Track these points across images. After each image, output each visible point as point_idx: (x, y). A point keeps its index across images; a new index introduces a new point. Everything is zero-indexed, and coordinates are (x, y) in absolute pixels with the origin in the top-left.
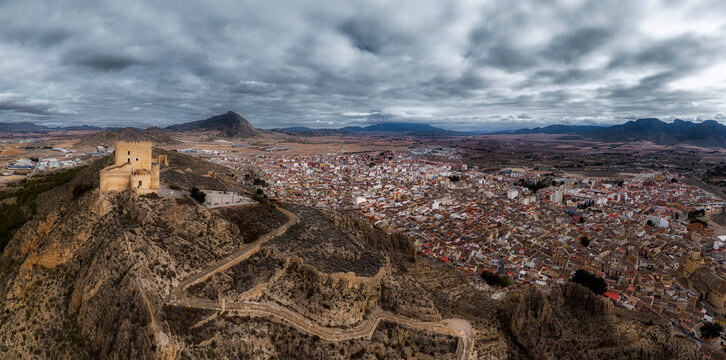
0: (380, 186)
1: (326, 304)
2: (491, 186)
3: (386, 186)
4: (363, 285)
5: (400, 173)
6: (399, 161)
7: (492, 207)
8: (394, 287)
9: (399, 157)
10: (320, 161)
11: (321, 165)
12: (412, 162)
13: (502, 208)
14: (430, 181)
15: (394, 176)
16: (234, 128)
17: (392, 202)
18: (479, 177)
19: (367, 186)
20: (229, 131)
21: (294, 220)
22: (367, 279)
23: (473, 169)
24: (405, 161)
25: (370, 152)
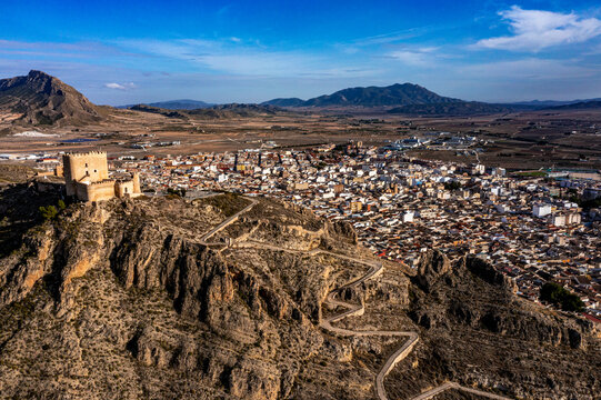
0: (332, 195)
1: (286, 239)
2: (512, 198)
3: (341, 195)
4: (307, 235)
5: (366, 178)
6: (368, 160)
7: (498, 224)
8: (330, 240)
9: (369, 152)
10: (236, 163)
11: (239, 168)
12: (389, 161)
13: (514, 226)
14: (411, 188)
15: (355, 181)
16: (51, 106)
17: (347, 213)
18: (495, 185)
19: (314, 194)
20: (41, 112)
21: (255, 202)
22: (310, 232)
23: (493, 173)
24: (378, 160)
25: (318, 145)
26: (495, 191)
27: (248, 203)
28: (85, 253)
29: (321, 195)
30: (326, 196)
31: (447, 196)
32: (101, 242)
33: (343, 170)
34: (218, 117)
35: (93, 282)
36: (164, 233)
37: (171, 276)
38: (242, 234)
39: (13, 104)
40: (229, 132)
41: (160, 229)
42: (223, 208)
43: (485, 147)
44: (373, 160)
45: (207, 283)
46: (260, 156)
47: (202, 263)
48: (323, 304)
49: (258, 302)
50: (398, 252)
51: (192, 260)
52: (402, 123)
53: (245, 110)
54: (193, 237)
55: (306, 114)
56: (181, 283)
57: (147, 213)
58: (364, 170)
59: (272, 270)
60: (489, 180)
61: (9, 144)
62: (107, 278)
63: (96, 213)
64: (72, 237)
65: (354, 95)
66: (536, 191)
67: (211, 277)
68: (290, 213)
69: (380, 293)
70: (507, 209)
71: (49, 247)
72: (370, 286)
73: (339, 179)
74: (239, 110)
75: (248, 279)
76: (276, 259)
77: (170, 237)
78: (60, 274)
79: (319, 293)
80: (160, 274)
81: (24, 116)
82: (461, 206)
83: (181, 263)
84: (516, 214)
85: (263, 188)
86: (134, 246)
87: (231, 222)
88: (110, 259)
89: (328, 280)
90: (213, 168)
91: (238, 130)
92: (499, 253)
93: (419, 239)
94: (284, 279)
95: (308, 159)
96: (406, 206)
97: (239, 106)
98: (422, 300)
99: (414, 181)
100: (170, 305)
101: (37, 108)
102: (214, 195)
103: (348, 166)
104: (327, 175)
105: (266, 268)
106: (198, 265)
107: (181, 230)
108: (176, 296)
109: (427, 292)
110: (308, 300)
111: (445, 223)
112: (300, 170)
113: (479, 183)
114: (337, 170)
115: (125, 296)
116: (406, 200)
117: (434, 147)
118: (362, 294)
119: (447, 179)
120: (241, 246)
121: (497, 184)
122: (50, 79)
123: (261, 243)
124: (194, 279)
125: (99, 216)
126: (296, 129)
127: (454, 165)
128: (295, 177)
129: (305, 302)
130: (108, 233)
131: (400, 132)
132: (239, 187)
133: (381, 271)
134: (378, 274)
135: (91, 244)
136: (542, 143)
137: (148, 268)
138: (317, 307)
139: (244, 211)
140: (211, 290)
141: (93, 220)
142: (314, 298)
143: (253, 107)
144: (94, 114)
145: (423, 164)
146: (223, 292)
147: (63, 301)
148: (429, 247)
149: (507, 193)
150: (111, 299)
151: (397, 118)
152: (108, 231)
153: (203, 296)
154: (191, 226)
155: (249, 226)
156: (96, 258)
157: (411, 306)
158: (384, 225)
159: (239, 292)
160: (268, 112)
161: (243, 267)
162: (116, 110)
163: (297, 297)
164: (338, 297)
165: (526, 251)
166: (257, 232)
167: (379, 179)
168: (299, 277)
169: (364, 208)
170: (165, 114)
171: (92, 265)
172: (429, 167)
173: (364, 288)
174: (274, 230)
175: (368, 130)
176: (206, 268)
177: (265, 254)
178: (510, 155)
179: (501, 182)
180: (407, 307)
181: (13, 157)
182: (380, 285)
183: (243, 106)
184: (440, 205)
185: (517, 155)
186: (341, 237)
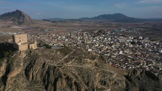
0: (98, 45)
1: (84, 63)
2: (152, 47)
3: (100, 45)
4: (91, 62)
5: (107, 40)
6: (108, 35)
7: (148, 55)
8: (98, 63)
9: (108, 33)
10: (70, 35)
11: (71, 37)
12: (114, 35)
13: (153, 56)
14: (121, 43)
15: (104, 41)
16: (21, 19)
17: (102, 51)
18: (146, 43)
19: (92, 45)
20: (19, 21)
21: (74, 50)
22: (92, 61)
23: (145, 39)
24: (111, 35)
25: (94, 30)
26: (146, 45)
27: (72, 50)
28: (16, 69)
29: (94, 45)
30: (96, 46)
31: (132, 46)
32: (22, 64)
33: (101, 38)
34: (66, 23)
35: (18, 79)
36: (43, 62)
37: (45, 77)
38: (69, 62)
39: (11, 19)
40: (69, 27)
41: (41, 60)
42: (63, 53)
43: (142, 31)
44: (109, 35)
45: (56, 80)
46: (77, 33)
47: (55, 73)
48: (96, 87)
49: (74, 87)
50: (118, 64)
51: (51, 72)
52: (117, 24)
53: (74, 21)
54: (53, 63)
55: (90, 22)
56: (48, 80)
57: (38, 55)
58: (107, 38)
59: (79, 74)
60: (144, 41)
61: (10, 30)
62: (23, 77)
63: (21, 54)
64: (12, 63)
65: (104, 16)
66: (159, 45)
67: (58, 78)
68: (85, 54)
69: (115, 82)
70: (151, 50)
71: (5, 66)
72: (112, 80)
73: (100, 41)
74: (72, 20)
75: (70, 79)
76: (80, 70)
77: (45, 63)
78: (7, 76)
79: (95, 83)
80: (41, 76)
81: (14, 22)
82: (136, 49)
83: (48, 73)
84: (154, 52)
85: (78, 43)
86: (33, 66)
87: (66, 57)
88: (25, 70)
89: (98, 78)
90: (64, 37)
91: (72, 26)
92: (150, 65)
93: (124, 60)
94: (83, 77)
95: (91, 34)
96: (120, 49)
97: (72, 19)
98: (130, 85)
99: (122, 41)
100: (44, 87)
101: (18, 20)
102: (61, 48)
103: (102, 37)
104: (96, 39)
105: (77, 74)
106: (54, 73)
107: (49, 60)
108: (46, 84)
109: (131, 82)
110: (91, 85)
111: (132, 55)
112: (88, 38)
113: (141, 42)
114: (99, 38)
115: (29, 84)
116: (120, 47)
117: (127, 31)
118: (109, 83)
119: (131, 41)
120: (69, 66)
121: (147, 42)
122: (21, 12)
123: (76, 65)
124: (52, 79)
125: (22, 56)
126: (87, 26)
127: (133, 37)
128: (87, 40)
129: (90, 86)
130: (25, 61)
131: (117, 27)
132: (71, 43)
133: (116, 74)
134: (115, 76)
135: (18, 65)
136: (159, 30)
137: (37, 74)
138: (94, 88)
139: (70, 53)
140: (58, 83)
141: (20, 57)
142: (93, 84)
143: (76, 20)
144: (32, 22)
145: (124, 36)
146: (62, 83)
147: (7, 86)
148: (128, 63)
149: (150, 45)
150: (24, 85)
151: (115, 23)
152: (25, 60)
153: (55, 85)
154: (52, 59)
155: (72, 59)
156: (20, 70)
157: (126, 87)
158: (113, 55)
159: (67, 83)
160: (80, 21)
161: (69, 74)
162: (39, 21)
163: (87, 84)
164: (101, 84)
165: (159, 64)
166: (74, 61)
167: (111, 41)
168: (88, 77)
169: (107, 49)
170: (52, 22)
171: (18, 72)
172: (126, 37)
173: (110, 81)
174: (80, 60)
175: (108, 26)
176: (56, 74)
177: (77, 69)
178: (149, 34)
179: (148, 42)
180: (125, 88)
181: (10, 33)
182: (115, 80)
183: (73, 19)
184: (130, 49)
185: (152, 34)
186: (102, 61)
